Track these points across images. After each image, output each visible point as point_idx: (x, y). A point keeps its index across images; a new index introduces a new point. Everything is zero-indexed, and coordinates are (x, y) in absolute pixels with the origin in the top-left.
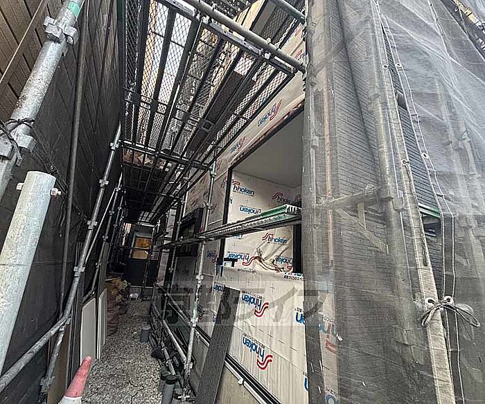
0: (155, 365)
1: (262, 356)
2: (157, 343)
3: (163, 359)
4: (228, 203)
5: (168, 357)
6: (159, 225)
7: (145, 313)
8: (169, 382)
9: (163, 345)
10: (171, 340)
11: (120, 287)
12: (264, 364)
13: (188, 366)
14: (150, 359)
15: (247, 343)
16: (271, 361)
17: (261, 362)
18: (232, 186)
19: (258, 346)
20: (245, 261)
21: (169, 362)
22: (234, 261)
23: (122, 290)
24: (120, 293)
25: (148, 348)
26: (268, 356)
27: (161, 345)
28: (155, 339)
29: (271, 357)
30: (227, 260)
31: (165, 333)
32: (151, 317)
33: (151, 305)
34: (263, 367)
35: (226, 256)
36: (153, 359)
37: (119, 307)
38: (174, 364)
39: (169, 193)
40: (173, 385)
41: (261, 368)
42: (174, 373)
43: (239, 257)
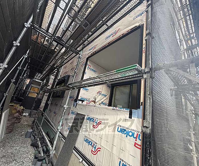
0: (32, 151)
1: (95, 148)
2: (35, 139)
3: (37, 147)
4: (84, 74)
5: (40, 146)
6: (45, 82)
7: (31, 123)
8: (39, 160)
9: (38, 139)
10: (43, 138)
11: (18, 109)
12: (95, 152)
13: (52, 152)
14: (29, 147)
15: (86, 141)
16: (100, 151)
17: (94, 150)
18: (87, 67)
19: (93, 143)
20: (88, 102)
21: (41, 149)
22: (83, 101)
23: (19, 111)
24: (17, 112)
25: (29, 141)
26: (98, 148)
27: (37, 140)
28: (34, 136)
29: (100, 148)
30: (80, 100)
31: (40, 134)
32: (33, 125)
33: (35, 119)
34: (94, 153)
35: (79, 98)
36: (31, 147)
37: (15, 119)
38: (43, 150)
39: (54, 65)
40: (41, 162)
41: (93, 154)
42: (42, 155)
43: (85, 100)
